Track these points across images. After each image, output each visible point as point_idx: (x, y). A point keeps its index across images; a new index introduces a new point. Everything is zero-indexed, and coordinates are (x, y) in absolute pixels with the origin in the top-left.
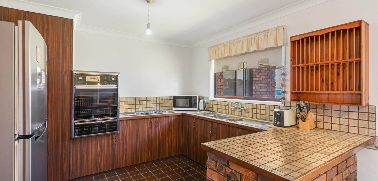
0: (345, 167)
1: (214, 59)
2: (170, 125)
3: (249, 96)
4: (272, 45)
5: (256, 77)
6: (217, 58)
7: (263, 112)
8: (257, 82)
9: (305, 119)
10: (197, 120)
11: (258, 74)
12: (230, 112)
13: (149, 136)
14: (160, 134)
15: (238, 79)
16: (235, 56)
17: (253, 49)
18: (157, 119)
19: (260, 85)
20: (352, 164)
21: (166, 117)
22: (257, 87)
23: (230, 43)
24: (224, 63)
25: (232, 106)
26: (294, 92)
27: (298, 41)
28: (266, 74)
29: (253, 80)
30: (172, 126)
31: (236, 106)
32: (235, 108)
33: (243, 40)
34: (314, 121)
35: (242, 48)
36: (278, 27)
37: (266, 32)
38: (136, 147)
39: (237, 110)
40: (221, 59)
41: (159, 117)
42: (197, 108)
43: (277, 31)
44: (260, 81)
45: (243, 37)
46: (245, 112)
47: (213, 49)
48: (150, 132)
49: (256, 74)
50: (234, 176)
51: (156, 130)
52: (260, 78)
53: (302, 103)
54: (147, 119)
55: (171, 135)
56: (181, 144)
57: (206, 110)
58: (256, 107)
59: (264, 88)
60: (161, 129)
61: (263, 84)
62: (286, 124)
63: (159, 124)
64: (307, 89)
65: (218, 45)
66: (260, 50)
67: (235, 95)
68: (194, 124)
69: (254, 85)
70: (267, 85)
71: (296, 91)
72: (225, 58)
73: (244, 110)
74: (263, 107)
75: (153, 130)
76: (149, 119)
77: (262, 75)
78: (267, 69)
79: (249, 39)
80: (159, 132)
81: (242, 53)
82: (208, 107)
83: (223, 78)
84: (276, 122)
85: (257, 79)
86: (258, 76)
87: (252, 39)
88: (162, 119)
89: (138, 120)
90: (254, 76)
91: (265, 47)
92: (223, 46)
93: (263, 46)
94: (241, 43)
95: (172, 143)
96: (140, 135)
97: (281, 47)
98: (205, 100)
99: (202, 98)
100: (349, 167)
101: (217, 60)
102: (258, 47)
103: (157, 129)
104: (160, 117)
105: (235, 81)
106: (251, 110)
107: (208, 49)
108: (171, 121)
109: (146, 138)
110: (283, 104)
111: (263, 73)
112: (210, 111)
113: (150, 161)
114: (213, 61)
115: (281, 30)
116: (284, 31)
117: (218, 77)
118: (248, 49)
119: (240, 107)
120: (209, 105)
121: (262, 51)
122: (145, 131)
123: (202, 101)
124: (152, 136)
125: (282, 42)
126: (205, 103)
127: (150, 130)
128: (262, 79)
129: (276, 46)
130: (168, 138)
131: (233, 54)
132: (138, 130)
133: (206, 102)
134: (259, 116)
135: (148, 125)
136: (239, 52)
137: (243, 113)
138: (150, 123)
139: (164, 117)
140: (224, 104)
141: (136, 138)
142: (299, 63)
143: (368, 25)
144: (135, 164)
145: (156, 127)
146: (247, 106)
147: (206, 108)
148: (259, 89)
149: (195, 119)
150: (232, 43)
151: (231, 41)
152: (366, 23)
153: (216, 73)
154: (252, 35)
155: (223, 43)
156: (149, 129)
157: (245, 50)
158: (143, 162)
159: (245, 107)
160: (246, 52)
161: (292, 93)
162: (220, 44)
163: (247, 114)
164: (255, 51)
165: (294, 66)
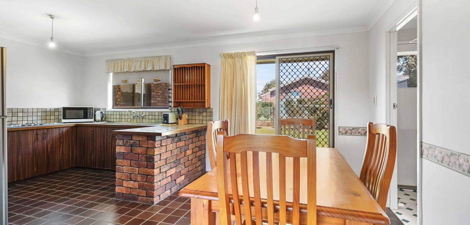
0: (197, 140)
1: (112, 72)
2: (61, 137)
3: (147, 106)
4: (163, 68)
5: (154, 92)
6: (116, 71)
7: (157, 117)
8: (155, 96)
9: (181, 118)
10: (96, 129)
11: (156, 89)
12: (129, 120)
13: (34, 150)
14: (49, 146)
15: (136, 92)
16: (134, 72)
17: (149, 69)
18: (45, 131)
19: (157, 99)
20: (202, 140)
21: (56, 128)
22: (155, 101)
23: (129, 60)
24: (123, 77)
25: (131, 115)
26: (175, 101)
27: (178, 69)
28: (164, 89)
29: (151, 95)
30: (63, 138)
31: (135, 115)
32: (134, 116)
33: (141, 60)
34: (187, 120)
35: (140, 66)
36: (167, 56)
37: (159, 57)
38: (18, 161)
39: (136, 118)
40: (120, 73)
41: (47, 129)
42: (93, 119)
43: (166, 59)
44: (158, 95)
45: (141, 57)
46: (143, 119)
47: (111, 63)
48: (36, 145)
49: (154, 89)
50: (135, 144)
51: (43, 143)
52: (158, 92)
53: (179, 108)
54: (32, 131)
55: (63, 147)
56: (75, 156)
57: (103, 120)
58: (151, 114)
59: (161, 102)
60: (50, 140)
61: (161, 98)
62: (170, 122)
63: (47, 135)
64: (183, 99)
65: (117, 59)
66: (154, 70)
67: (133, 106)
68: (92, 133)
69: (152, 99)
70: (164, 100)
71: (177, 101)
72: (124, 72)
73: (142, 117)
74: (157, 114)
75: (40, 143)
76: (35, 131)
77: (160, 90)
78: (164, 85)
79: (146, 59)
80: (47, 144)
81: (140, 70)
82: (105, 118)
83: (120, 90)
84: (164, 121)
85: (155, 94)
86: (156, 91)
87: (148, 60)
88: (51, 131)
89: (20, 132)
90: (152, 91)
91: (158, 69)
92: (122, 61)
93: (157, 68)
94: (139, 63)
95: (64, 156)
96: (23, 148)
97: (169, 70)
98: (102, 111)
99: (99, 109)
100: (200, 141)
101: (115, 74)
102: (153, 68)
103: (45, 141)
104: (49, 128)
105: (133, 94)
106: (147, 117)
107: (106, 62)
108: (62, 132)
109: (31, 151)
110: (170, 110)
111: (161, 88)
112: (108, 121)
113: (36, 175)
114: (111, 74)
115: (169, 59)
116: (170, 59)
117: (117, 89)
118: (145, 68)
119: (138, 115)
120: (107, 116)
121: (156, 71)
122: (29, 143)
123: (99, 112)
124: (38, 149)
125: (169, 67)
126: (102, 114)
127: (36, 143)
128: (159, 94)
129: (165, 69)
130: (59, 150)
131: (132, 70)
132: (20, 142)
133: (103, 112)
134: (153, 121)
135: (34, 137)
136: (138, 69)
137: (141, 120)
138: (36, 135)
139: (54, 128)
140: (123, 113)
141: (17, 152)
142: (178, 83)
143: (210, 65)
144: (16, 180)
145: (43, 139)
146: (144, 114)
147: (103, 119)
148: (157, 103)
149: (93, 128)
150: (131, 60)
151: (130, 58)
152: (208, 65)
153: (114, 85)
154: (149, 57)
155: (123, 59)
156: (35, 141)
157: (143, 69)
158: (27, 177)
159: (143, 115)
160: (143, 70)
161: (175, 102)
162: (119, 59)
163: (144, 120)
164: (151, 70)
165: (175, 84)
